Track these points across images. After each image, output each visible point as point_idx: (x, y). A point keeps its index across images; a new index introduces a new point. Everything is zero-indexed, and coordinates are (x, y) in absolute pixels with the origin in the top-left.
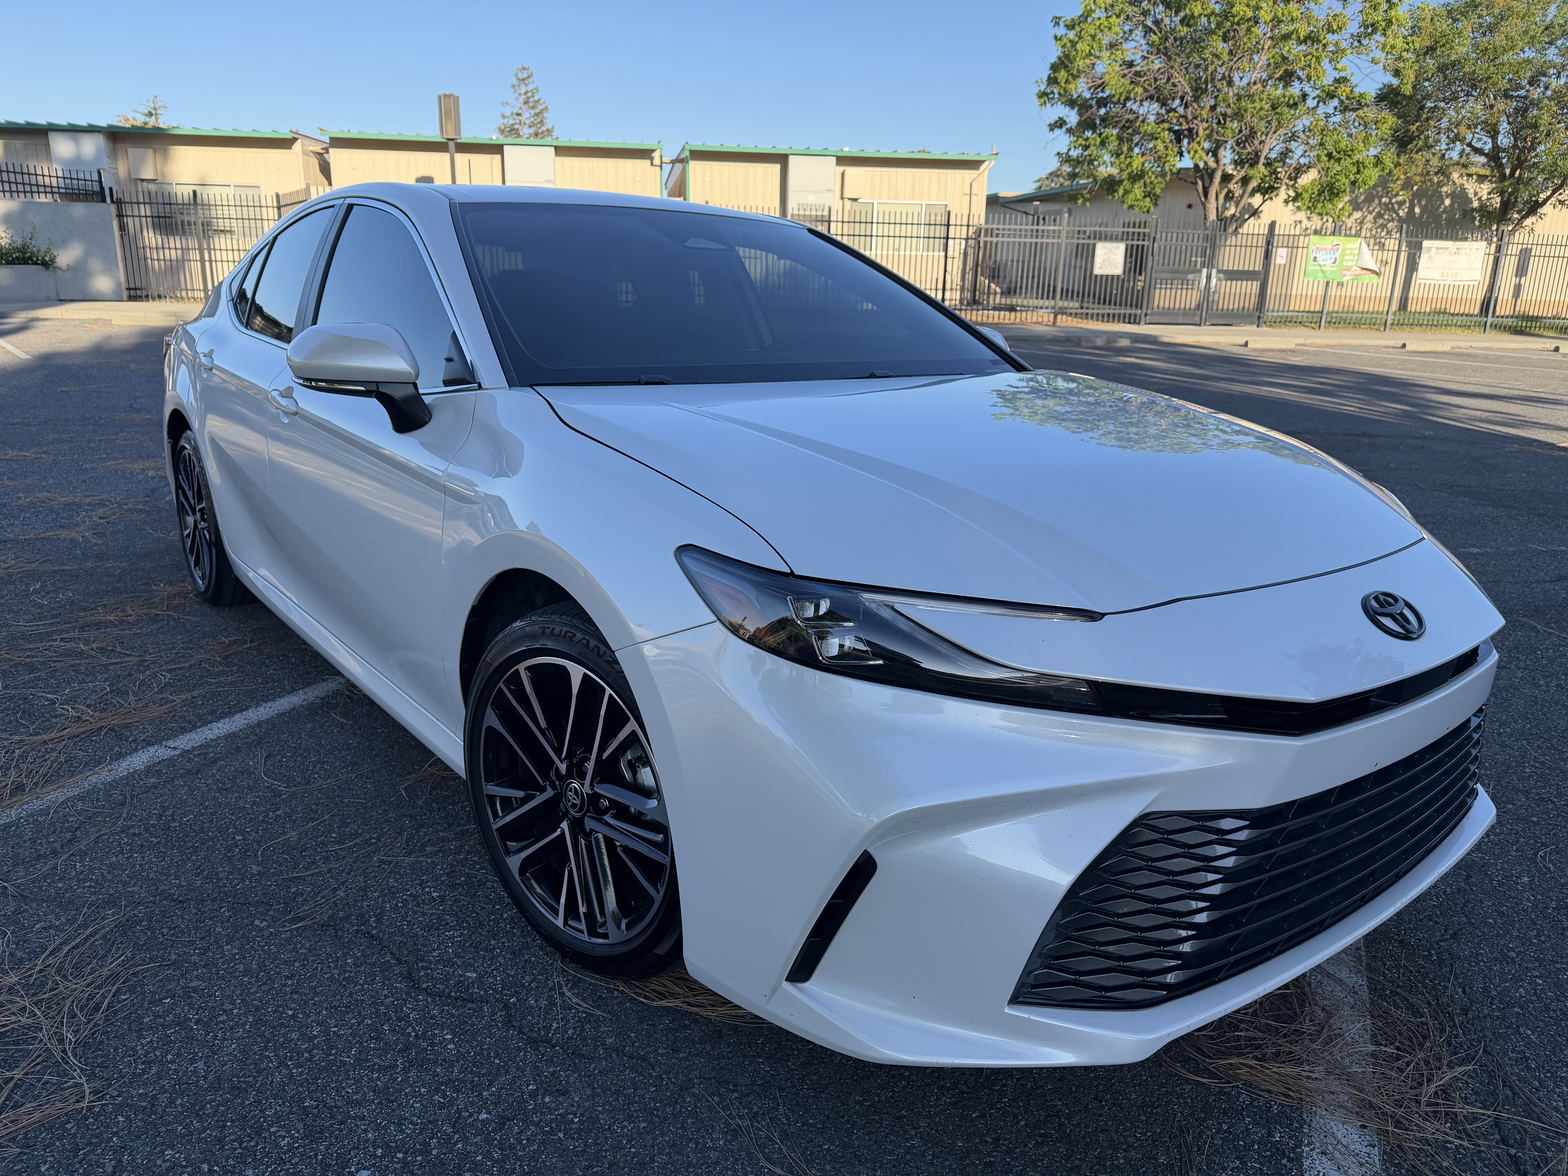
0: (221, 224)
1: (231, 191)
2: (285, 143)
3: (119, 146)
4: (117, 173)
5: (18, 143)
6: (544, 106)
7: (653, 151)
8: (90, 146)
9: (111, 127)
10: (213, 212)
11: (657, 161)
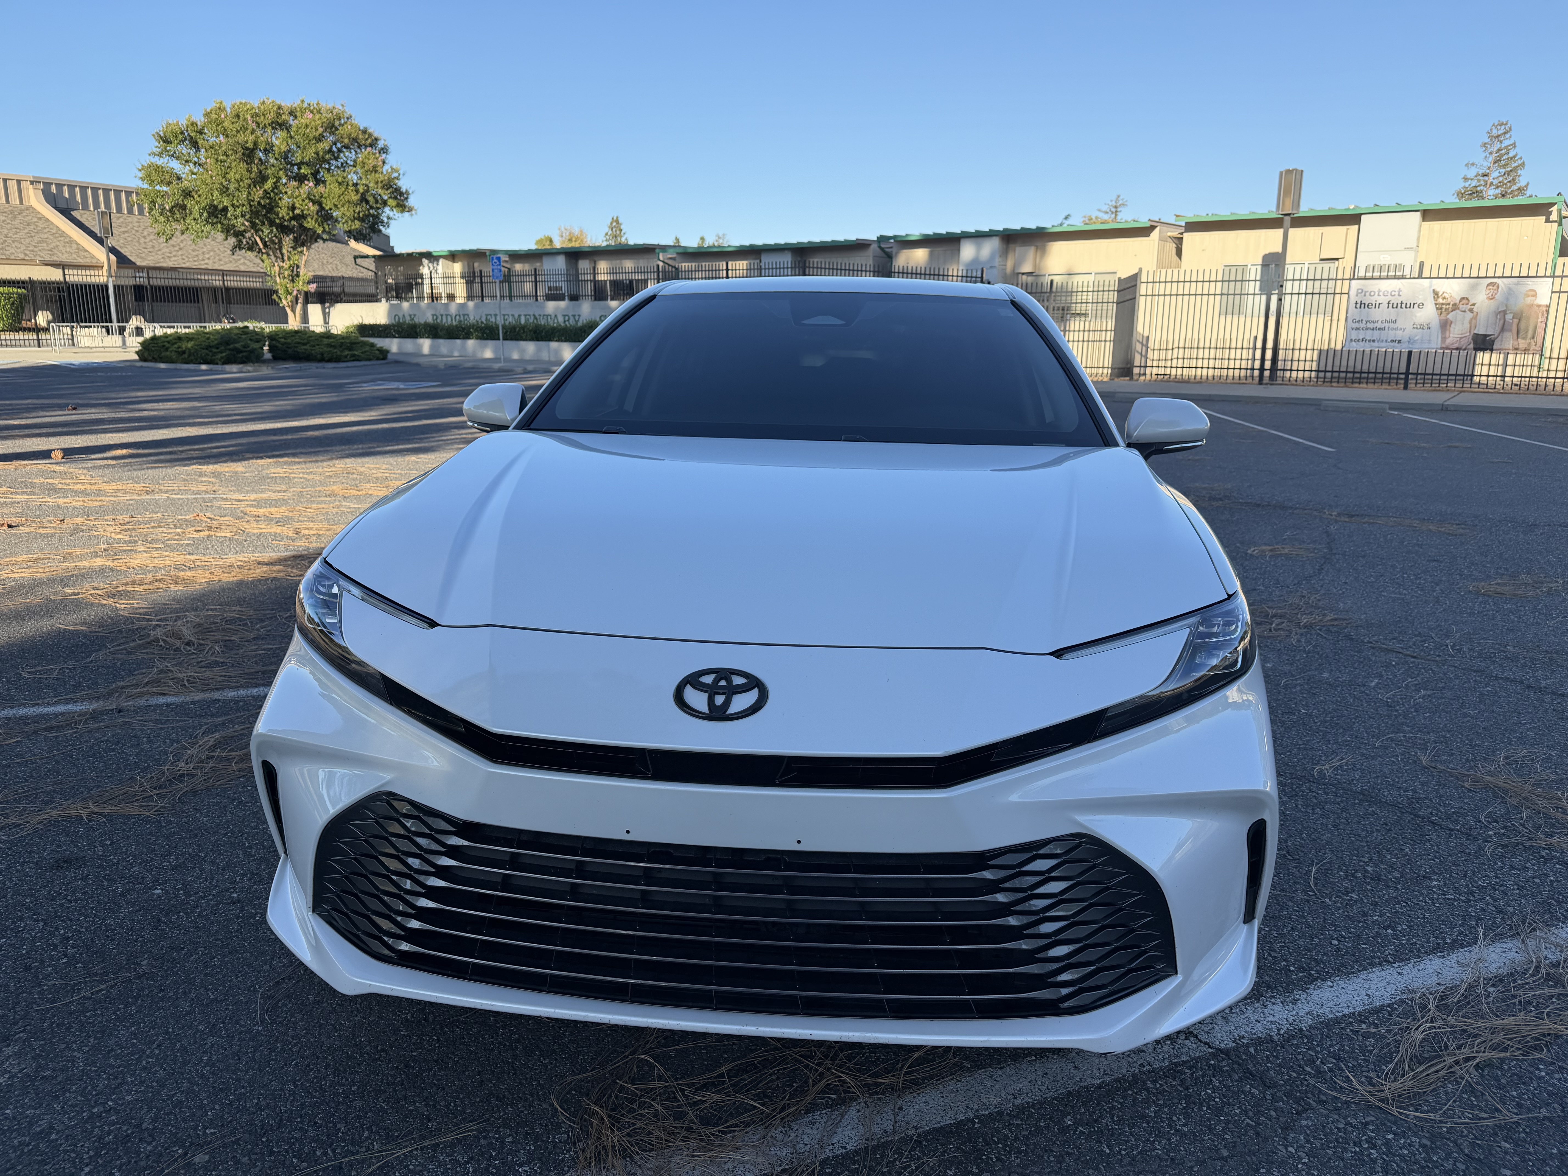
0: (1078, 308)
1: (1091, 278)
2: (1144, 231)
3: (1011, 246)
4: (1005, 269)
5: (939, 250)
6: (1520, 162)
7: (1552, 204)
8: (989, 248)
9: (1005, 230)
10: (1074, 298)
11: (1554, 216)
